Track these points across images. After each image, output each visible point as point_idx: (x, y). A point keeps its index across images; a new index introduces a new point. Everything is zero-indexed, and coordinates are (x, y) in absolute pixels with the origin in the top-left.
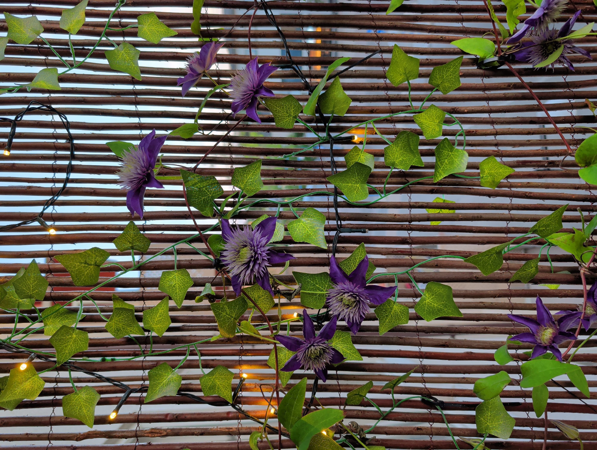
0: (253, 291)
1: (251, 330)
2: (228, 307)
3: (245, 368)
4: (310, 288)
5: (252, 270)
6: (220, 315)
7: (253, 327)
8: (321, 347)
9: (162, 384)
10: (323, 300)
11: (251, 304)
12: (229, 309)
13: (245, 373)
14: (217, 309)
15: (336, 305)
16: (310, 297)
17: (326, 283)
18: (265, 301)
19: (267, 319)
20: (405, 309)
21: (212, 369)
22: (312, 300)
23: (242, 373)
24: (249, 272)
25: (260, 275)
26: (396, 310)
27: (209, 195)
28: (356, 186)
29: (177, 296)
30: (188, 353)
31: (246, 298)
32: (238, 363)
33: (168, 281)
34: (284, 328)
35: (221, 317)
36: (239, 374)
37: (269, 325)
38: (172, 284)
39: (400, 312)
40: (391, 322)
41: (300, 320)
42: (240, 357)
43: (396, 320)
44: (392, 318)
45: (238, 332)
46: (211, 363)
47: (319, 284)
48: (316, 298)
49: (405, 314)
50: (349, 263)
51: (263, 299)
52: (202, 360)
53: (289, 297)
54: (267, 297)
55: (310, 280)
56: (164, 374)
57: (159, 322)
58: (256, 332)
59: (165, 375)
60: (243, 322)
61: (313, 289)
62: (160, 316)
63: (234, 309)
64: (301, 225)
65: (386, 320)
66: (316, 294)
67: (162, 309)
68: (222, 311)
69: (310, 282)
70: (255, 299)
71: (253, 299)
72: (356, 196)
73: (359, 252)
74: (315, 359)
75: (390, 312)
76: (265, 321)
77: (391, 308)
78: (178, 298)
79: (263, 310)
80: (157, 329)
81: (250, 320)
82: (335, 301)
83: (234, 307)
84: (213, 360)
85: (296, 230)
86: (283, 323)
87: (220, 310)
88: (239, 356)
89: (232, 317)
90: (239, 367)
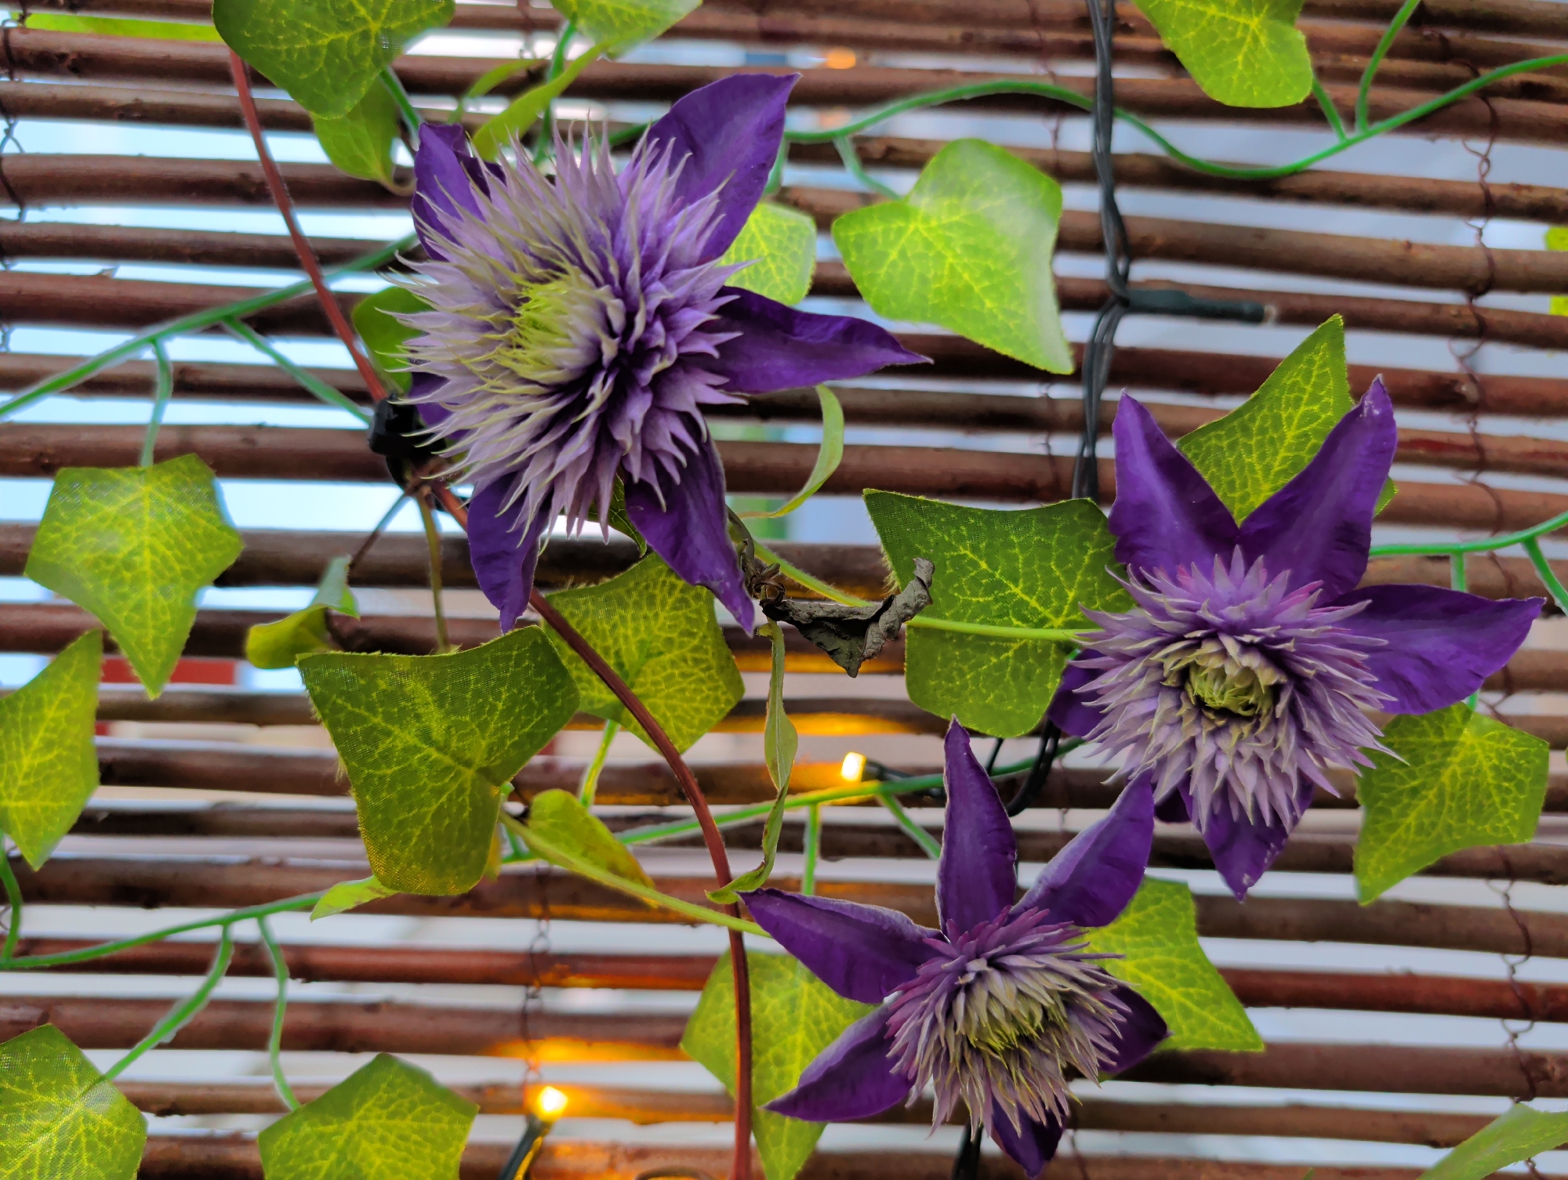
0: (609, 614)
1: (589, 849)
2: (434, 689)
3: (554, 1054)
4: (967, 604)
5: (604, 440)
6: (375, 742)
7: (602, 829)
8: (1054, 982)
9: (19, 1163)
10: (1042, 681)
11: (598, 694)
12: (441, 702)
13: (557, 1085)
14: (350, 697)
15: (1143, 708)
16: (965, 658)
17: (1070, 575)
18: (684, 675)
19: (694, 783)
20: (1524, 755)
21: (365, 1058)
22: (975, 679)
23: (540, 1084)
24: (581, 444)
25: (661, 472)
26: (1473, 760)
27: (364, 21)
28: (1246, 27)
29: (142, 625)
30: (220, 963)
31: (566, 654)
32: (514, 1027)
33: (95, 533)
34: (792, 840)
35: (386, 757)
36: (523, 1087)
37: (704, 819)
38: (115, 550)
39: (1495, 768)
40: (1433, 825)
41: (880, 799)
42: (532, 990)
43: (1462, 819)
44: (1441, 803)
45: (517, 856)
46: (363, 1022)
47: (1030, 576)
48: (1000, 667)
49: (1520, 787)
50: (1233, 446)
51: (673, 663)
52: (294, 1006)
53: (843, 645)
54: (695, 649)
55: (975, 549)
56: (39, 1097)
57: (41, 776)
58: (623, 864)
59: (49, 1107)
60: (549, 800)
61: (984, 608)
62: (49, 745)
63: (479, 711)
64: (916, 230)
65: (1404, 814)
66: (1000, 644)
67: (65, 704)
68: (388, 718)
69: (975, 565)
70: (620, 665)
71: (611, 662)
72: (1242, 79)
73: (1308, 375)
74: (1010, 1052)
75: (1436, 771)
76: (681, 797)
77: (1448, 747)
78: (151, 633)
79: (670, 731)
80: (27, 823)
81: (589, 785)
82: (1141, 685)
83: (477, 693)
84: (372, 1008)
85: (884, 255)
86: (795, 811)
87: (371, 708)
88: (527, 984)
89: (468, 764)
90: (521, 1048)
